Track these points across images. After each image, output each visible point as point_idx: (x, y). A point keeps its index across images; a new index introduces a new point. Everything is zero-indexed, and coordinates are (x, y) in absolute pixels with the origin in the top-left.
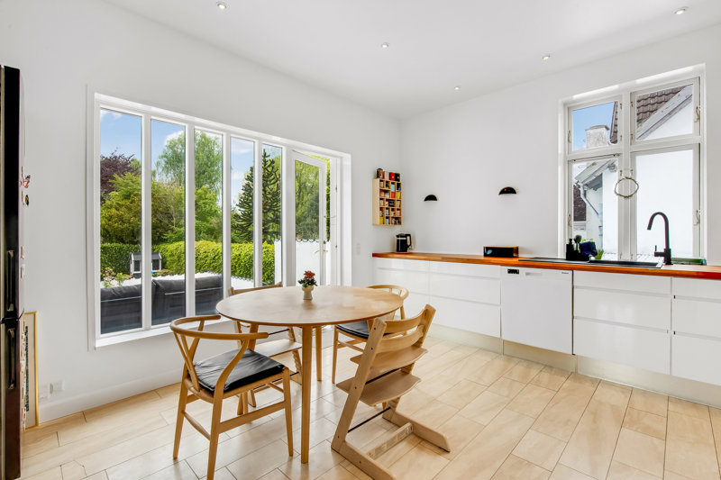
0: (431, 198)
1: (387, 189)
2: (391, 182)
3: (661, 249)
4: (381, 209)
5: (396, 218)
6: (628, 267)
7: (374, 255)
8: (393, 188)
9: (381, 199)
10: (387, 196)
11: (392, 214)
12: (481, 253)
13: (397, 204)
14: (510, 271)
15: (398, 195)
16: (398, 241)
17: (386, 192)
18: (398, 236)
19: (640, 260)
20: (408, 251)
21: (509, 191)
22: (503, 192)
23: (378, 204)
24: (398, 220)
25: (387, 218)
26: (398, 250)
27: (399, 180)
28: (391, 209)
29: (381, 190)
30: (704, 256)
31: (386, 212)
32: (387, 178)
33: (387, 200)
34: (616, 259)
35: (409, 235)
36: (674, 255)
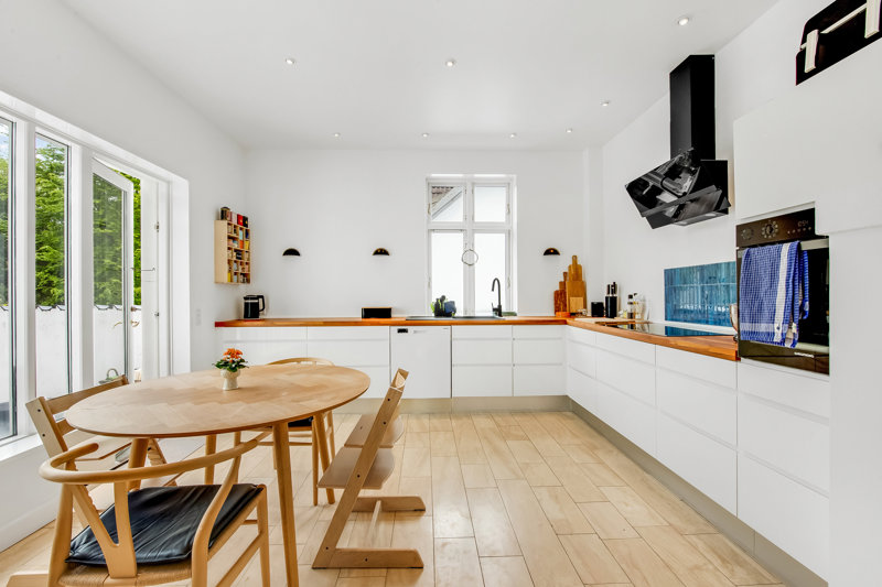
0: (292, 252)
1: (234, 235)
2: (238, 226)
3: (496, 306)
4: (229, 261)
5: (244, 275)
6: (470, 320)
7: (218, 324)
8: (241, 235)
9: (229, 249)
10: (236, 246)
11: (240, 271)
12: (358, 315)
13: (246, 255)
14: (400, 331)
15: (246, 244)
16: (246, 304)
17: (234, 239)
18: (246, 298)
19: (477, 315)
20: (261, 317)
21: (381, 252)
22: (376, 253)
23: (226, 255)
24: (246, 278)
25: (236, 274)
26: (246, 316)
27: (246, 226)
28: (240, 264)
29: (229, 238)
30: (515, 310)
31: (234, 266)
32: (235, 222)
33: (236, 250)
34: (462, 315)
35: (262, 297)
36: (504, 310)
